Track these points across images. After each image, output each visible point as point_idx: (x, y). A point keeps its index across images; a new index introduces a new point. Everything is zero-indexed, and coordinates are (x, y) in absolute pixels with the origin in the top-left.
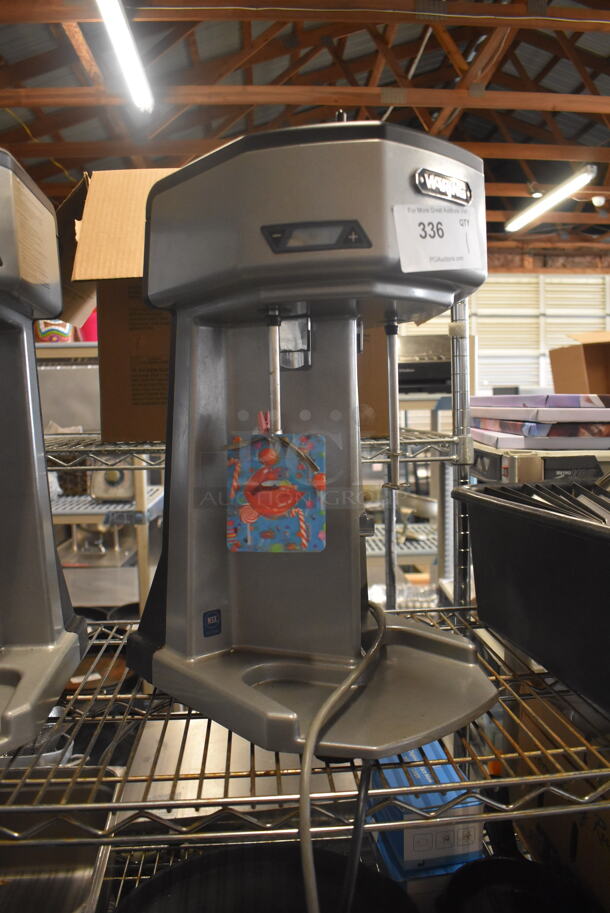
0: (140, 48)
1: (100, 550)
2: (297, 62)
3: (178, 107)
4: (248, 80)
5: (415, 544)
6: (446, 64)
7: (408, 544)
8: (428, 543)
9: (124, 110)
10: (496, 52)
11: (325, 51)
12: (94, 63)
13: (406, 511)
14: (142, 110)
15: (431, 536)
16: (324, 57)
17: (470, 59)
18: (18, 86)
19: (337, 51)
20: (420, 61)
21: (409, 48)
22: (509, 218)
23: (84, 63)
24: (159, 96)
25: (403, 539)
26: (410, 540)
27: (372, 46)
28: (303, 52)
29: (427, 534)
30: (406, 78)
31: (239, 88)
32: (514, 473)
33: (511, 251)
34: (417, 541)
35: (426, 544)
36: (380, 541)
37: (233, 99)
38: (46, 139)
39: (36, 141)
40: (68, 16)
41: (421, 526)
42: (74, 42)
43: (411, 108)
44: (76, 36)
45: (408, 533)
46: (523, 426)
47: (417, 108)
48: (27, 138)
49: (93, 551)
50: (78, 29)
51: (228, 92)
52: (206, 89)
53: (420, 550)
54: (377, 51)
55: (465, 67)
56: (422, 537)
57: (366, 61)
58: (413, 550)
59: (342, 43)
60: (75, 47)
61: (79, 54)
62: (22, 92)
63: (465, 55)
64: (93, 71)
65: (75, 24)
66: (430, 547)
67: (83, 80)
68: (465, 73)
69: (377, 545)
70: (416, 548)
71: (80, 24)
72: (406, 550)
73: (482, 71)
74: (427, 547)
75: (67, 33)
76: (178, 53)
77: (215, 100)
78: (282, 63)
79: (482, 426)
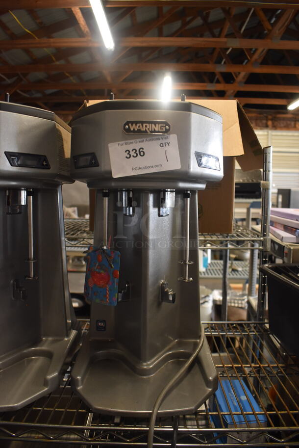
0: (108, 18)
1: (82, 263)
2: (185, 24)
3: (126, 48)
4: (160, 34)
5: (236, 272)
6: (260, 24)
7: (233, 272)
8: (243, 272)
9: (100, 49)
10: (287, 20)
11: (199, 18)
12: (86, 26)
13: (233, 256)
14: (109, 49)
15: (244, 269)
16: (198, 21)
17: (272, 21)
18: (50, 37)
19: (205, 18)
20: (248, 22)
21: (242, 17)
22: (289, 103)
23: (81, 26)
24: (117, 43)
25: (230, 270)
26: (234, 270)
27: (222, 15)
28: (188, 19)
29: (243, 267)
30: (240, 33)
31: (156, 39)
32: (290, 256)
33: (290, 119)
34: (237, 271)
35: (242, 273)
36: (219, 270)
37: (153, 44)
38: (62, 62)
39: (58, 63)
40: (75, 5)
41: (240, 262)
42: (77, 16)
43: (243, 49)
44: (78, 14)
45: (233, 267)
46: (296, 231)
47: (245, 49)
48: (54, 61)
49: (79, 263)
50: (79, 11)
51: (151, 41)
52: (140, 39)
53: (239, 276)
54: (225, 19)
55: (270, 28)
56: (240, 269)
57: (220, 23)
58: (235, 276)
59: (208, 14)
60: (78, 19)
61: (79, 22)
62: (52, 40)
63: (270, 20)
64: (85, 31)
65: (77, 8)
66: (244, 275)
67: (81, 34)
68: (270, 31)
69: (217, 272)
70: (237, 275)
71: (81, 9)
72: (232, 276)
73: (279, 30)
74: (242, 275)
75: (74, 12)
76: (127, 21)
77: (144, 45)
78: (177, 25)
79: (274, 225)
